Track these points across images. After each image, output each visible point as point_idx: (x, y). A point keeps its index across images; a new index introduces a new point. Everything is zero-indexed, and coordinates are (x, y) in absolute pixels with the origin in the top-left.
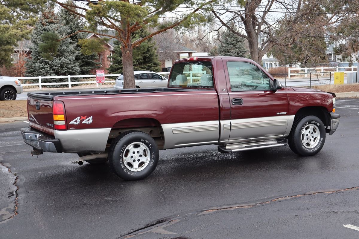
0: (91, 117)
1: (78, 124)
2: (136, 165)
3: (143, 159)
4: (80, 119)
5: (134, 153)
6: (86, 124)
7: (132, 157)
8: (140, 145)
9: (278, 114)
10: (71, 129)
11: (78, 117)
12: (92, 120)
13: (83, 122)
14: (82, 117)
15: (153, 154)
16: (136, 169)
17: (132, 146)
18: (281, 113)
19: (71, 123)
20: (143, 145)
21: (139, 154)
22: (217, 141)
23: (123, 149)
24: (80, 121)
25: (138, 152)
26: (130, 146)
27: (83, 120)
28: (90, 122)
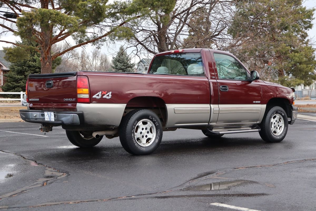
0: (111, 92)
1: (100, 98)
2: (144, 140)
3: (150, 136)
4: (101, 94)
5: (143, 129)
6: (106, 98)
7: (141, 133)
8: (148, 122)
9: (254, 102)
10: (93, 102)
11: (100, 92)
12: (111, 95)
13: (104, 97)
14: (103, 92)
15: (159, 131)
16: (144, 144)
17: (141, 123)
18: (256, 102)
19: (94, 96)
20: (150, 123)
21: (147, 131)
22: (207, 124)
23: (135, 124)
24: (101, 95)
25: (146, 129)
26: (140, 122)
27: (104, 95)
28: (110, 97)
